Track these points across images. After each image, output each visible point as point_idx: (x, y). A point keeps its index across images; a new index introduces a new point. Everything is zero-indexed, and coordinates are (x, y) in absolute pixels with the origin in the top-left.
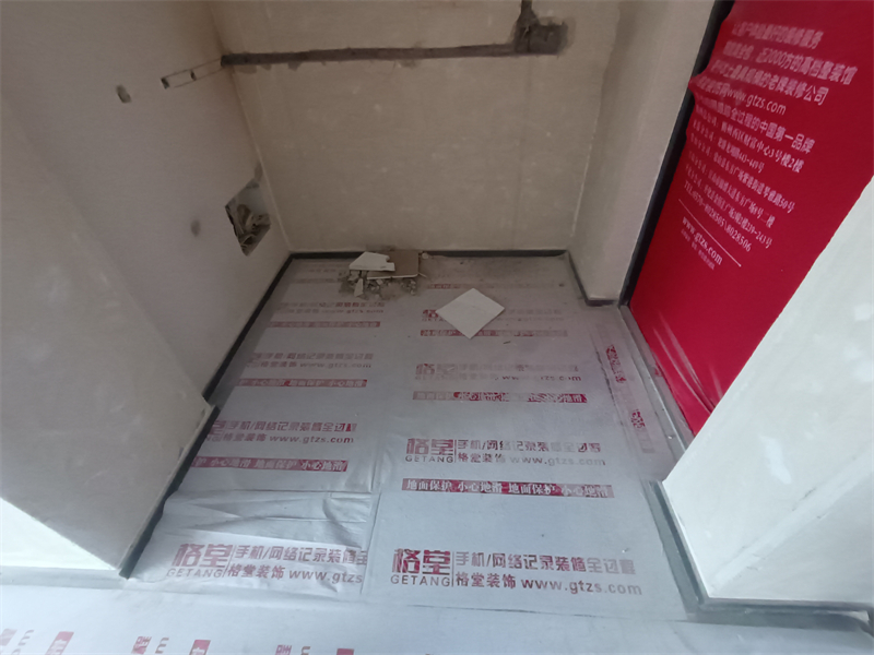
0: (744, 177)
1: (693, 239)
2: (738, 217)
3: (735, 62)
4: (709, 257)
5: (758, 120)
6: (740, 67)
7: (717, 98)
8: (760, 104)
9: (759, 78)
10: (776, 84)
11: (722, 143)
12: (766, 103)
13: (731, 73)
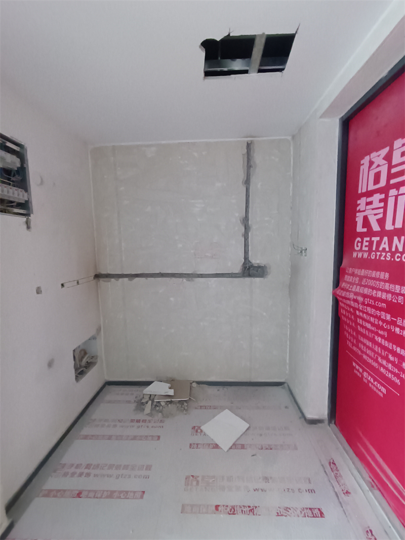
0: (379, 339)
1: (363, 376)
2: (384, 363)
3: (352, 284)
4: (377, 388)
5: (374, 310)
6: (355, 286)
7: (349, 299)
8: (372, 302)
9: (366, 291)
10: (376, 294)
11: (360, 321)
12: (375, 303)
13: (352, 288)
